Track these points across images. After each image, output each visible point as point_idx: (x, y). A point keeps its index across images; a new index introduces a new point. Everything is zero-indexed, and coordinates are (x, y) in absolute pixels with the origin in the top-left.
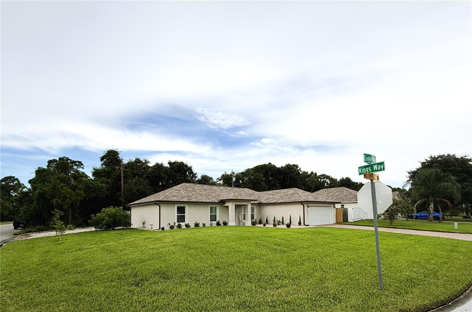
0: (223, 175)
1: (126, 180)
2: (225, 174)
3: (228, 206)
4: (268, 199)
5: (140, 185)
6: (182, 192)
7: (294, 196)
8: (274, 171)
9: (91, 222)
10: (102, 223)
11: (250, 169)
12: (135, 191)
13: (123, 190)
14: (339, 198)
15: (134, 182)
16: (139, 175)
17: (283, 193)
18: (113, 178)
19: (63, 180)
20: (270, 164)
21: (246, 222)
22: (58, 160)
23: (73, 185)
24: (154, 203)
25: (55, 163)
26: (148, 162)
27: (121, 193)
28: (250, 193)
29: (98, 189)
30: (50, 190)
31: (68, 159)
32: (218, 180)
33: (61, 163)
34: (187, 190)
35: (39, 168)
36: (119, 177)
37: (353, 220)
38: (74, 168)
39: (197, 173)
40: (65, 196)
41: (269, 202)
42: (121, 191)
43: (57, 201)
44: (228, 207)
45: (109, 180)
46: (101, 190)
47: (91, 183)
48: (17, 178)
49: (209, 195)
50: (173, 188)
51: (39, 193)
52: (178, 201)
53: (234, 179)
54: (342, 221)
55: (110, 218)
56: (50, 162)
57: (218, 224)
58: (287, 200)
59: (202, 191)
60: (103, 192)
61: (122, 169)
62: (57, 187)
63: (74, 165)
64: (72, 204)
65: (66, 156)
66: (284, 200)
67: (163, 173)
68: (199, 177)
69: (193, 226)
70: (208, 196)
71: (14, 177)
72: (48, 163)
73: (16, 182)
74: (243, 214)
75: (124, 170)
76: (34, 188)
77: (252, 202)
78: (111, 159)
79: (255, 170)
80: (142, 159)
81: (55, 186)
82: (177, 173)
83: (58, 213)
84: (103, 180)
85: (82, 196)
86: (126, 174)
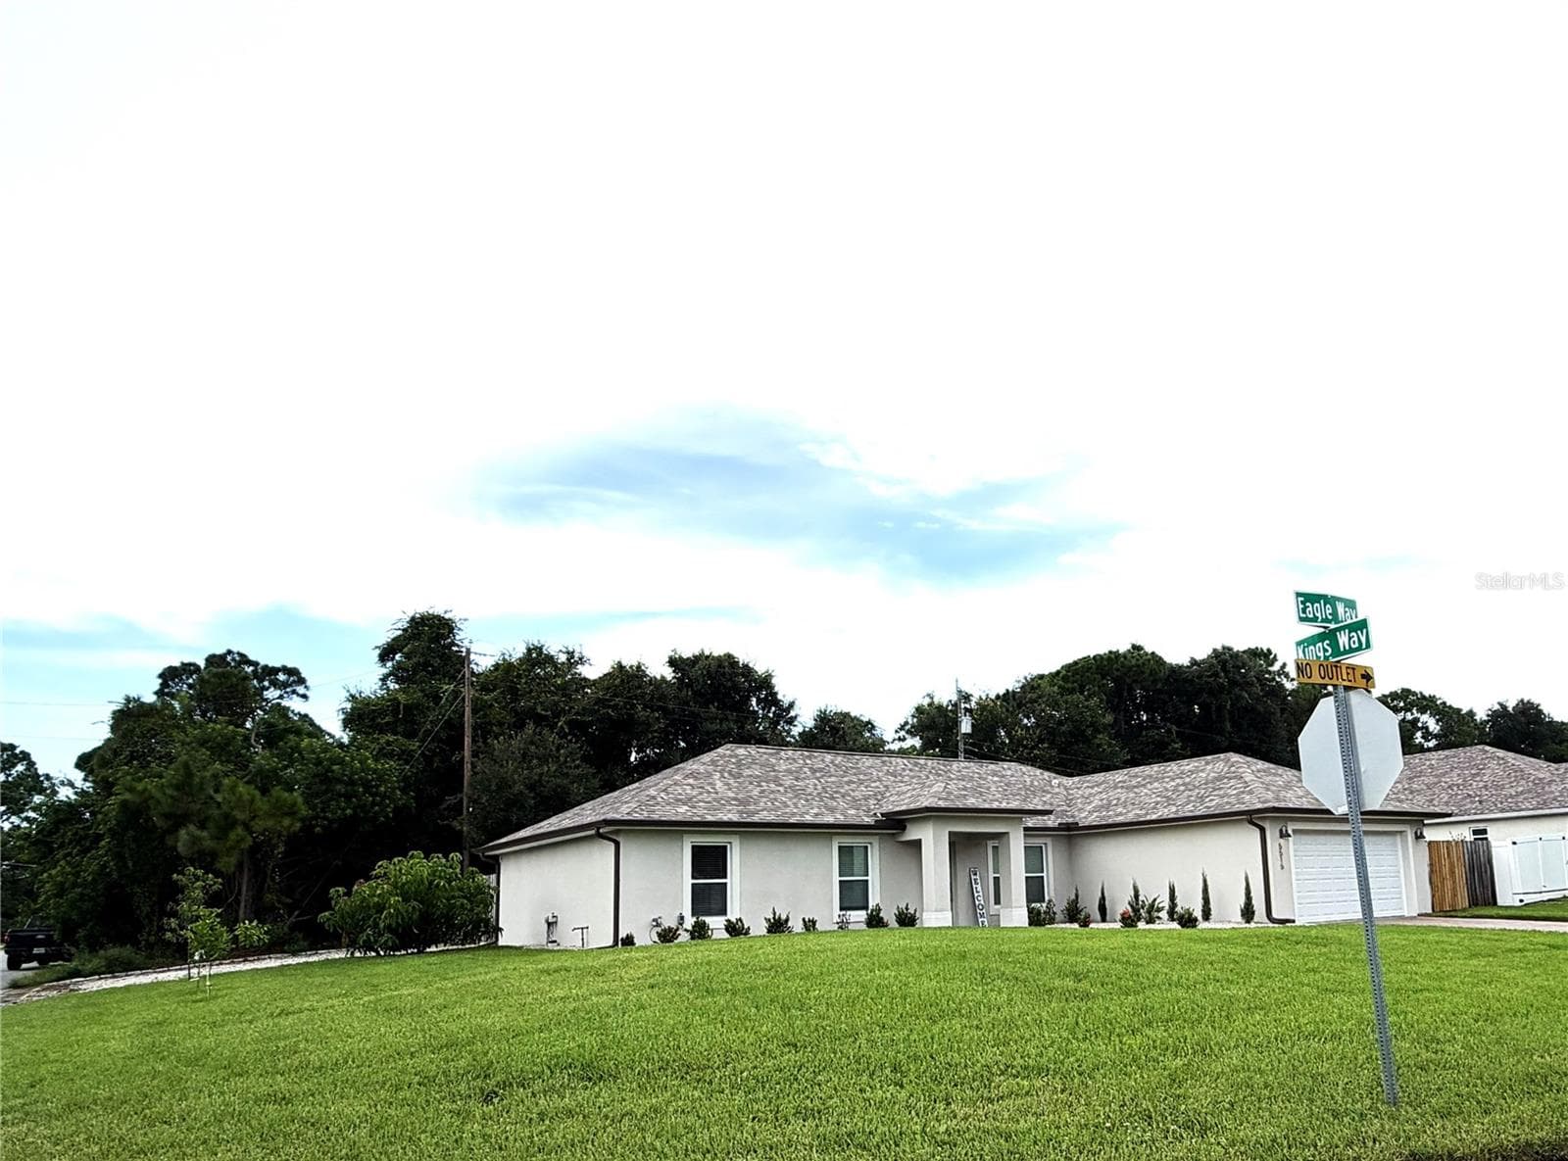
0: (917, 709)
1: (485, 742)
2: (930, 705)
3: (920, 840)
4: (1107, 807)
5: (543, 760)
6: (718, 782)
7: (1220, 789)
8: (1155, 682)
9: (328, 919)
10: (376, 925)
11: (1041, 677)
12: (519, 787)
13: (470, 784)
14: (1464, 798)
15: (519, 749)
16: (539, 720)
17: (1173, 780)
18: (428, 733)
19: (221, 749)
20: (1136, 648)
21: (1002, 913)
22: (202, 664)
23: (260, 771)
24: (593, 832)
25: (191, 681)
26: (580, 659)
27: (462, 799)
28: (1028, 783)
29: (367, 785)
30: (169, 792)
31: (244, 660)
32: (902, 733)
33: (216, 675)
34: (740, 775)
35: (128, 700)
36: (455, 727)
37: (1522, 897)
38: (266, 700)
39: (796, 702)
40: (226, 816)
41: (1110, 821)
42: (461, 791)
43: (195, 840)
44: (917, 844)
45: (414, 745)
46: (377, 787)
47: (334, 761)
48: (27, 750)
49: (836, 792)
50: (678, 769)
51: (124, 804)
52: (698, 819)
53: (966, 726)
54: (1463, 901)
55: (406, 900)
56: (169, 675)
57: (875, 921)
58: (1190, 807)
59: (808, 778)
60: (384, 796)
61: (468, 693)
62: (198, 780)
63: (266, 683)
64: (255, 848)
65: (235, 650)
66: (1174, 809)
67: (645, 707)
68: (805, 719)
69: (758, 928)
70: (833, 798)
71: (12, 747)
72: (160, 681)
73: (20, 768)
74: (992, 875)
75: (478, 699)
76: (105, 786)
77: (1031, 822)
78: (423, 655)
79: (1065, 679)
80: (554, 647)
81: (189, 775)
82: (706, 704)
83: (196, 882)
84: (388, 743)
85: (294, 813)
86: (485, 715)
